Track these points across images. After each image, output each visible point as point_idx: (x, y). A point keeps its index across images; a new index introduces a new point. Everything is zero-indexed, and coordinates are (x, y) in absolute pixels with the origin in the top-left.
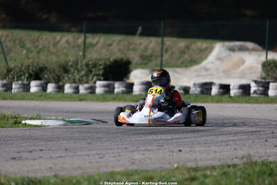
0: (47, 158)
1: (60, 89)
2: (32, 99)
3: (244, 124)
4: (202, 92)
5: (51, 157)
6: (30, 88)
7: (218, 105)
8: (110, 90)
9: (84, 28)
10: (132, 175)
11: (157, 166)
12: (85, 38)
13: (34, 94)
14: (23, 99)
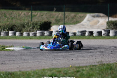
0: (16, 64)
1: (22, 34)
2: (10, 39)
3: (99, 48)
4: (82, 35)
5: (18, 63)
6: (9, 34)
7: (88, 40)
8: (43, 34)
9: (31, 9)
10: (52, 70)
11: (63, 66)
12: (32, 13)
13: (11, 37)
14: (6, 38)
